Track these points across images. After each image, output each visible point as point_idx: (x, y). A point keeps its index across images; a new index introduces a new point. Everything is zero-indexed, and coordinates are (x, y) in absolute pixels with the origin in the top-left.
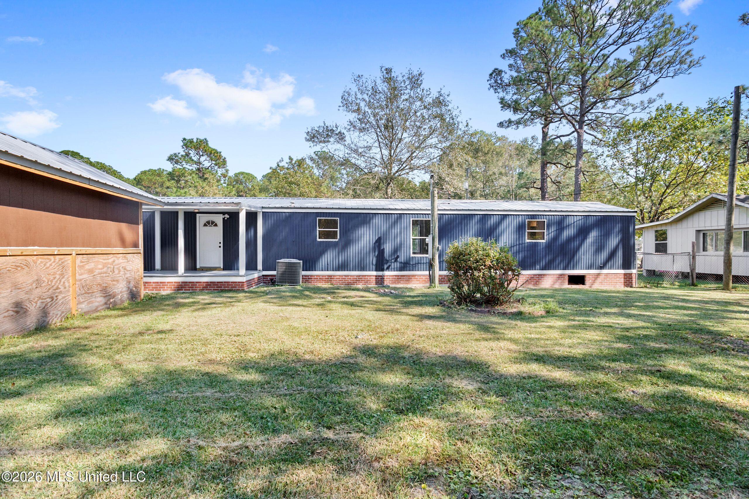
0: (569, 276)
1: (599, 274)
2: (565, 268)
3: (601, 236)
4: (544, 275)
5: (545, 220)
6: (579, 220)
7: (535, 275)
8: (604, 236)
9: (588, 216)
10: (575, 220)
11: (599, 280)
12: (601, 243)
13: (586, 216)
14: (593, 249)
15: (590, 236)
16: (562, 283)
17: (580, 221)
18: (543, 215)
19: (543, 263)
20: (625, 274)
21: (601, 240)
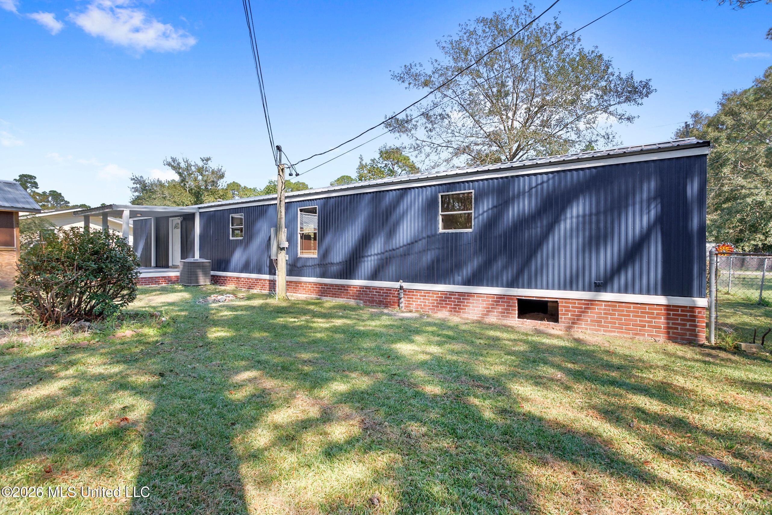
0: (519, 300)
1: (590, 303)
2: (511, 284)
3: (598, 214)
4: (470, 295)
5: (473, 191)
6: (542, 183)
7: (452, 293)
8: (605, 213)
9: (564, 171)
10: (534, 184)
11: (591, 315)
12: (598, 228)
13: (558, 172)
14: (575, 244)
15: (568, 215)
16: (506, 313)
17: (545, 185)
18: (467, 182)
19: (468, 270)
20: (668, 308)
21: (598, 222)
